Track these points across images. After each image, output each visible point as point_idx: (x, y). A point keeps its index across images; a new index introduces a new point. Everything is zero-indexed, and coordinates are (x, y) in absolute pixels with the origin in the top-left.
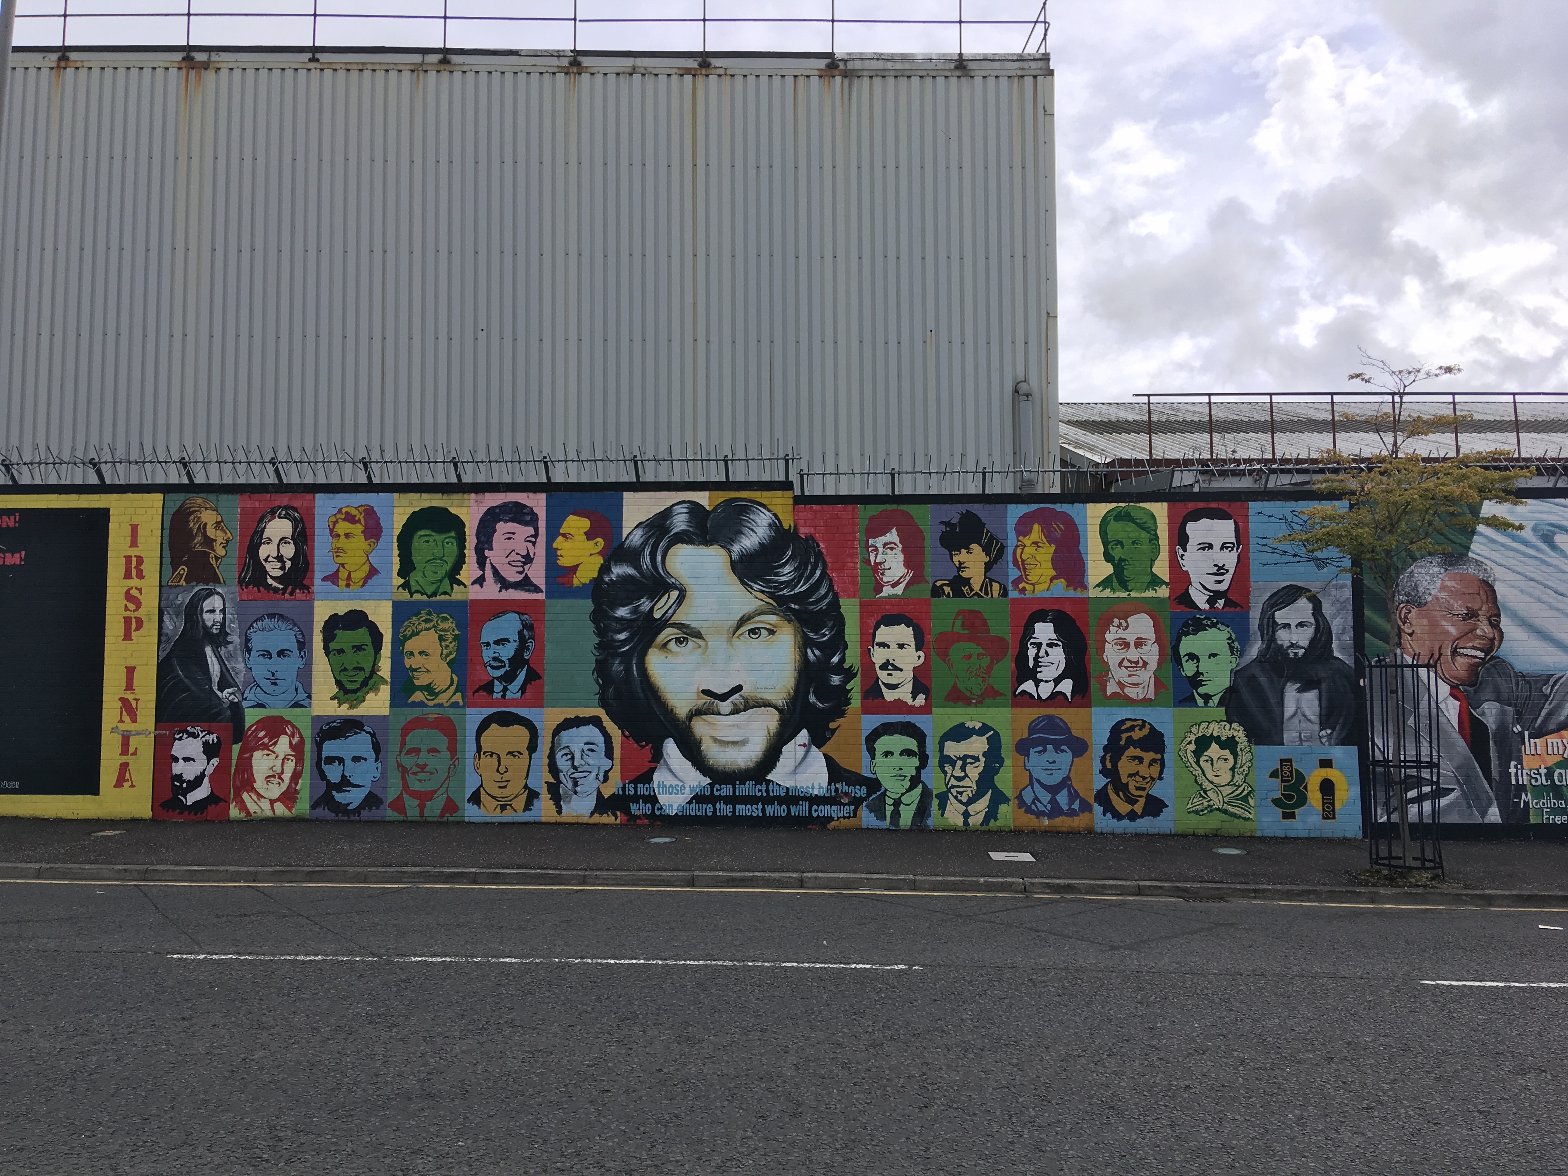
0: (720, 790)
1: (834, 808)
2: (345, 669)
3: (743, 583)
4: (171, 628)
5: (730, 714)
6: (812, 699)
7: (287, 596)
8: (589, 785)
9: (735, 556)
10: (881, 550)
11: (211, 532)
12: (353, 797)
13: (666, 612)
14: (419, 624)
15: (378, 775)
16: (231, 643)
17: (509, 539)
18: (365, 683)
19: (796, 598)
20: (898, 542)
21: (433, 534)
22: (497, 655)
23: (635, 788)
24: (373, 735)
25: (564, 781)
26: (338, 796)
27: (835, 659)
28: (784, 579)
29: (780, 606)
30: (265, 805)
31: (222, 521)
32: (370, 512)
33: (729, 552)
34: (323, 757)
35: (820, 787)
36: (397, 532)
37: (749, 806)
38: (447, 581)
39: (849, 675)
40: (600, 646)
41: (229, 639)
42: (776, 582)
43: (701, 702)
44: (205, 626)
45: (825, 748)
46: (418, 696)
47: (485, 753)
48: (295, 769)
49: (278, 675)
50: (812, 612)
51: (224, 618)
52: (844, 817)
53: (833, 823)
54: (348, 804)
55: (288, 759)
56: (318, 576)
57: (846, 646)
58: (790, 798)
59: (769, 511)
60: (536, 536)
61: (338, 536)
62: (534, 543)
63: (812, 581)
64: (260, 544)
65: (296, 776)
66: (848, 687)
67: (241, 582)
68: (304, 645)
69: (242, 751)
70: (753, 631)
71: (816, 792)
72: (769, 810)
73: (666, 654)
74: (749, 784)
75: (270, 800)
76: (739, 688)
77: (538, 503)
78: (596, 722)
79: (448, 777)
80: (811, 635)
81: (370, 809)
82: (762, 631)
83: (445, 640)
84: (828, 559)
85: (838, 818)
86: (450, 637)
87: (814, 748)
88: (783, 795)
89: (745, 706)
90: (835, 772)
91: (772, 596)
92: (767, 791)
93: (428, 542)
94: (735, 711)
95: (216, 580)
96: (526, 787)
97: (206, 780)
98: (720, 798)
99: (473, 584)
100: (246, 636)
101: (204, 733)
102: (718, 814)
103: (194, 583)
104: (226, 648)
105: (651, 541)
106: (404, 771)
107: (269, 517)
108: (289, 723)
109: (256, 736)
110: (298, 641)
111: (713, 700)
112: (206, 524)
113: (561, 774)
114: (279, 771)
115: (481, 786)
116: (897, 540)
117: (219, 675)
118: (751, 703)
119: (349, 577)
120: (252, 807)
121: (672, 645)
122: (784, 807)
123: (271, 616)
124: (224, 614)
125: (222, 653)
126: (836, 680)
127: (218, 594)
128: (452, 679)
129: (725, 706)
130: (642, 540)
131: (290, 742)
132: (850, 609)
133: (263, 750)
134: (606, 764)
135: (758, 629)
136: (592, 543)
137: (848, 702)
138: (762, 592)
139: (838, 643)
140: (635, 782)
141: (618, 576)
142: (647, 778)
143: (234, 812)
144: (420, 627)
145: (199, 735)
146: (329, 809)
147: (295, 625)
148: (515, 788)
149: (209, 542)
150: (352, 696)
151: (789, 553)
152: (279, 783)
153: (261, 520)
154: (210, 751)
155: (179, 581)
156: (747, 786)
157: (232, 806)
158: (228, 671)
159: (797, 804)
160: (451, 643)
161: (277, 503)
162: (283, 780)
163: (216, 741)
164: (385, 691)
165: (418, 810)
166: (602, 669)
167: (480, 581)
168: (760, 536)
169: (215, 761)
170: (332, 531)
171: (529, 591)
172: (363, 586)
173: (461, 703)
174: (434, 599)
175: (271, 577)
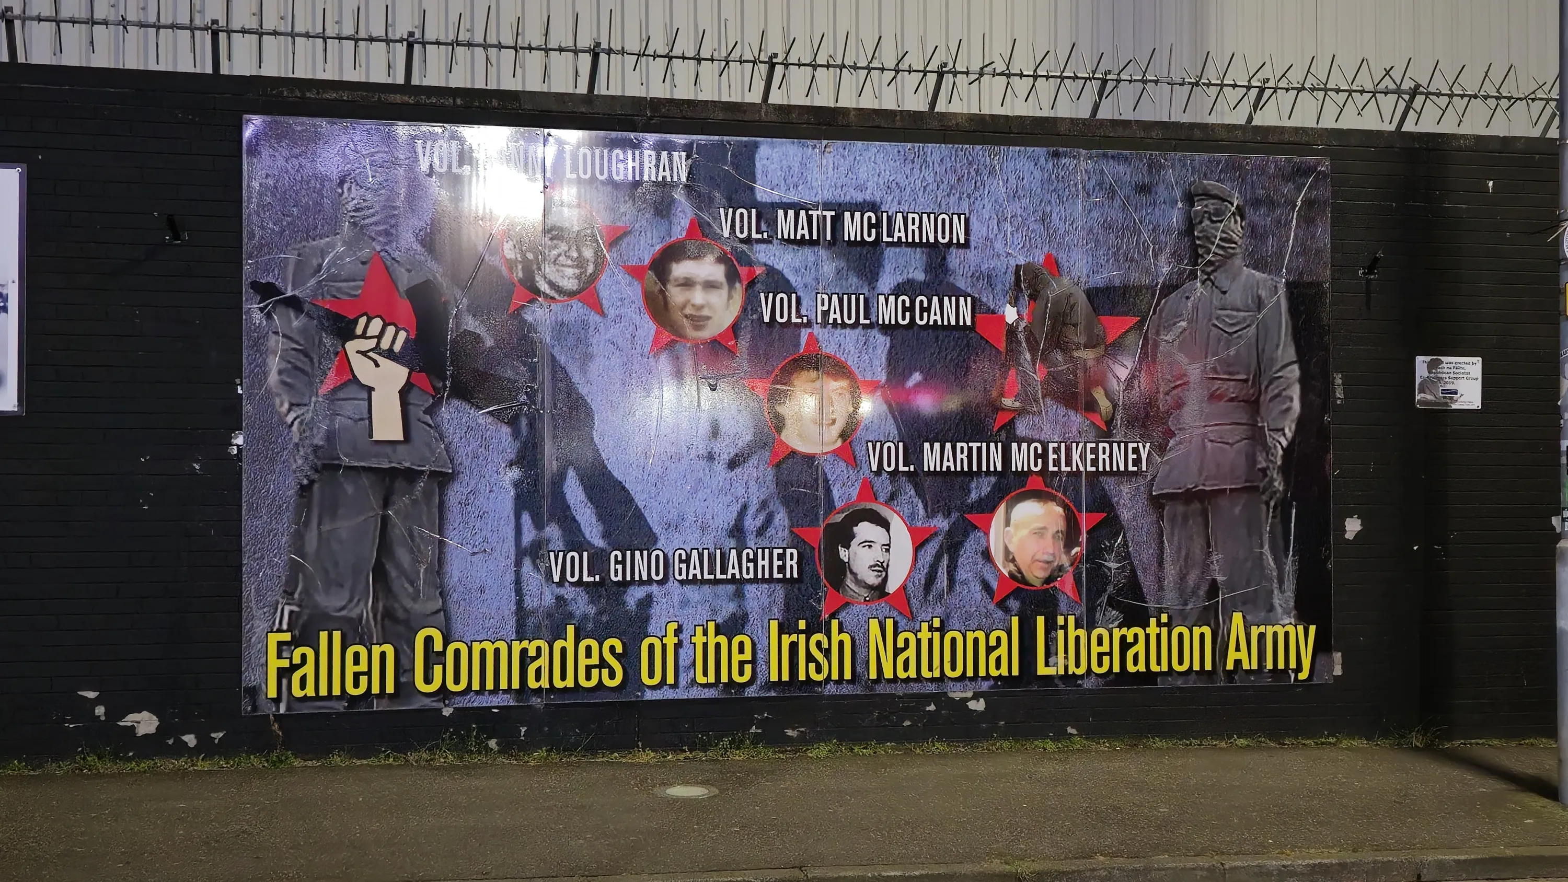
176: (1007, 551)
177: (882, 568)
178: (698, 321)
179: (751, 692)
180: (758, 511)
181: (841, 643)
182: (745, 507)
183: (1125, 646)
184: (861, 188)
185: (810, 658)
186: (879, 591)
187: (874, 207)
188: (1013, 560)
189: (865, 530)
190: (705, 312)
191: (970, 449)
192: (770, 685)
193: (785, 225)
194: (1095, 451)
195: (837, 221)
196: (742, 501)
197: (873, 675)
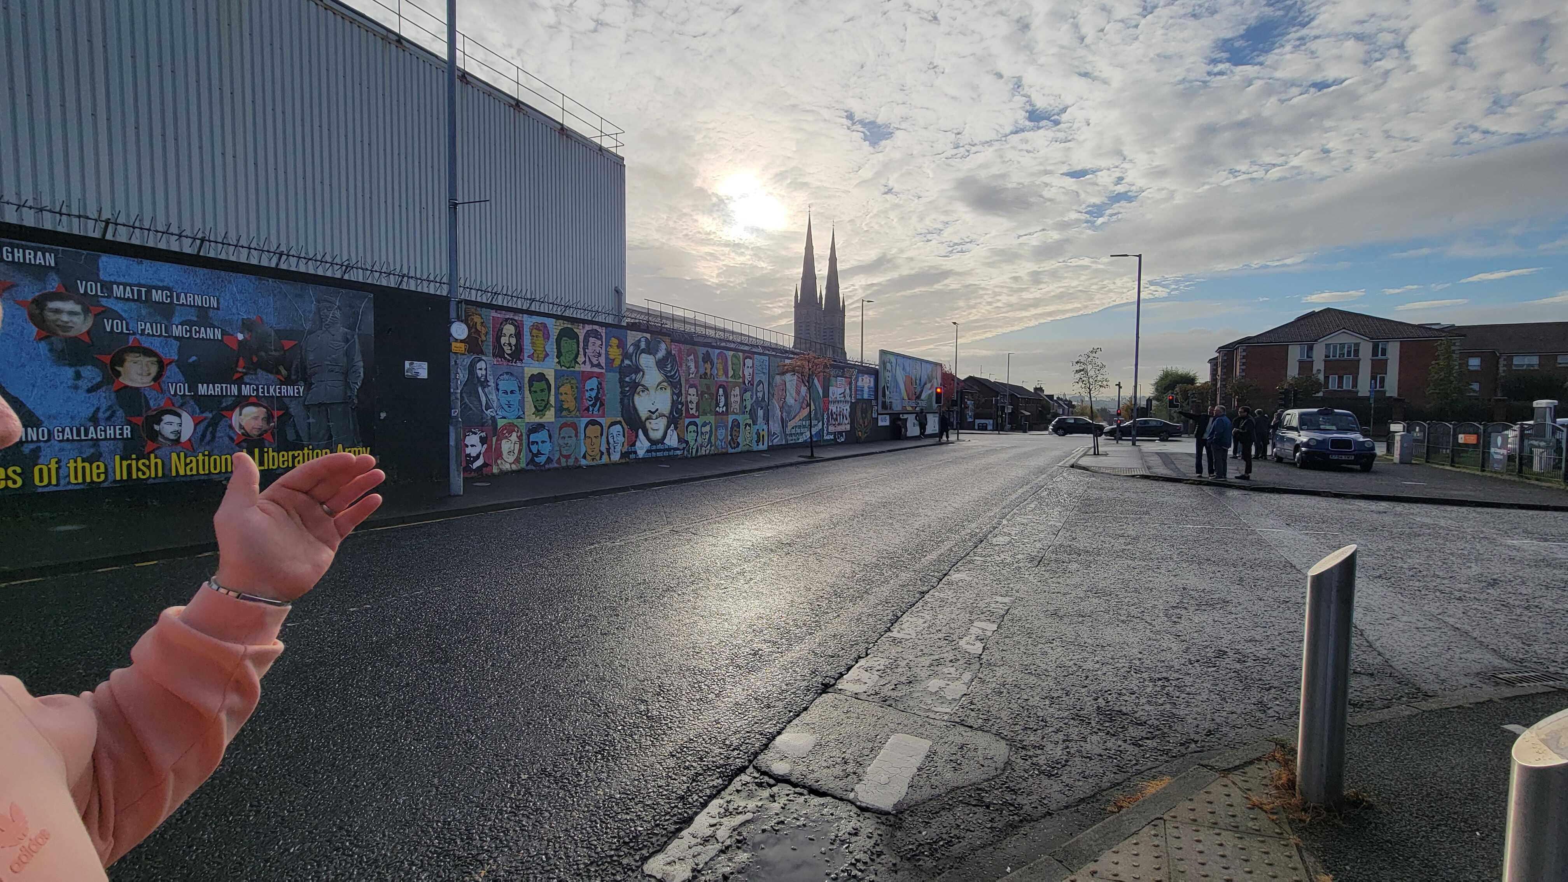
0: (652, 447)
1: (679, 451)
2: (537, 400)
3: (659, 370)
5: (654, 420)
6: (674, 414)
7: (513, 363)
9: (657, 360)
10: (690, 361)
13: (639, 380)
14: (564, 380)
15: (551, 449)
17: (593, 345)
19: (671, 377)
21: (568, 340)
22: (590, 395)
23: (631, 449)
24: (548, 431)
25: (611, 447)
26: (537, 460)
27: (680, 399)
28: (668, 369)
29: (667, 379)
30: (507, 464)
33: (655, 358)
34: (530, 441)
35: (676, 444)
36: (555, 337)
37: (660, 453)
38: (573, 362)
41: (489, 384)
42: (666, 371)
43: (647, 415)
47: (587, 437)
48: (519, 448)
49: (510, 403)
50: (674, 382)
51: (486, 373)
52: (681, 454)
53: (677, 457)
54: (540, 462)
55: (516, 443)
57: (682, 395)
59: (665, 344)
60: (602, 345)
61: (533, 336)
62: (601, 348)
63: (675, 371)
64: (501, 336)
66: (682, 409)
67: (493, 355)
70: (661, 389)
73: (639, 396)
74: (660, 445)
75: (510, 462)
76: (658, 410)
79: (575, 448)
80: (674, 390)
81: (549, 464)
82: (664, 388)
83: (573, 388)
84: (678, 363)
87: (674, 431)
88: (668, 448)
89: (659, 416)
90: (679, 439)
91: (665, 376)
93: (566, 343)
94: (656, 418)
96: (600, 450)
97: (482, 456)
98: (652, 450)
99: (582, 364)
100: (496, 383)
101: (480, 433)
102: (652, 456)
103: (472, 354)
104: (488, 388)
105: (635, 352)
106: (560, 446)
107: (505, 323)
108: (516, 426)
109: (502, 433)
110: (519, 386)
111: (650, 414)
112: (476, 323)
113: (610, 444)
114: (513, 449)
115: (586, 451)
116: (693, 358)
117: (485, 402)
119: (538, 357)
120: (502, 466)
121: (641, 393)
125: (486, 391)
127: (483, 360)
128: (575, 405)
130: (632, 351)
131: (517, 435)
133: (506, 439)
134: (623, 439)
136: (618, 350)
137: (682, 414)
138: (663, 374)
139: (680, 393)
140: (631, 446)
141: (626, 364)
143: (495, 470)
145: (477, 433)
146: (533, 465)
147: (517, 378)
150: (540, 413)
151: (670, 360)
152: (513, 455)
153: (501, 324)
157: (494, 467)
158: (489, 400)
159: (670, 451)
161: (508, 317)
162: (515, 453)
163: (485, 436)
165: (565, 463)
166: (622, 402)
168: (663, 353)
170: (530, 333)
171: (600, 368)
172: (543, 361)
173: (579, 416)
174: (569, 369)
175: (507, 354)
176: (240, 425)
177: (179, 433)
178: (66, 327)
179: (105, 485)
180: (107, 410)
181: (156, 463)
182: (98, 409)
183: (294, 457)
184: (162, 281)
185: (138, 469)
186: (177, 441)
187: (168, 289)
188: (244, 428)
189: (167, 418)
190: (70, 324)
191: (222, 387)
192: (115, 481)
193: (118, 291)
194: (280, 389)
195: (149, 293)
196: (96, 406)
197: (174, 474)
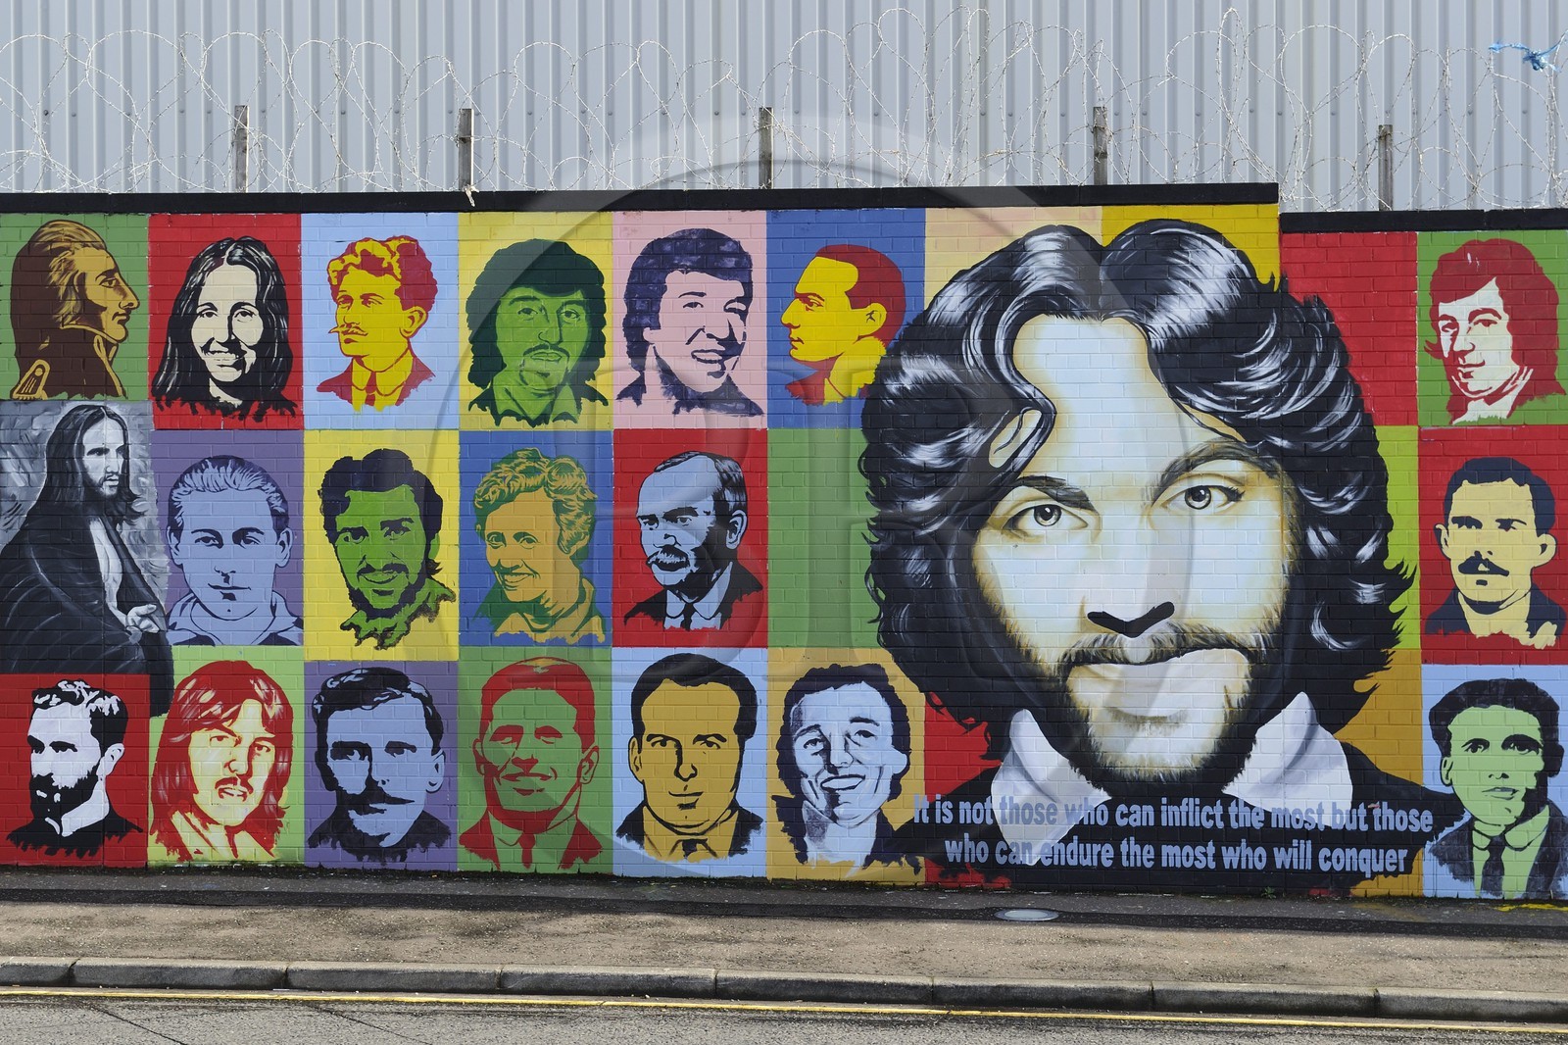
0: (1128, 815)
1: (1365, 853)
2: (369, 569)
3: (1175, 396)
4: (21, 484)
5: (1148, 662)
6: (1318, 631)
7: (249, 419)
8: (862, 804)
9: (1158, 340)
10: (1464, 324)
11: (95, 292)
12: (390, 824)
13: (1016, 455)
14: (515, 478)
15: (439, 779)
16: (141, 514)
17: (692, 305)
18: (408, 596)
19: (1283, 426)
20: (1500, 308)
21: (539, 295)
22: (671, 541)
23: (955, 811)
24: (426, 701)
25: (812, 796)
26: (364, 823)
27: (1367, 551)
28: (1258, 386)
29: (1250, 442)
30: (217, 835)
31: (116, 269)
32: (412, 255)
33: (1146, 330)
34: (330, 741)
35: (1336, 811)
36: (467, 287)
37: (1188, 849)
38: (567, 393)
39: (1396, 583)
40: (879, 525)
41: (137, 506)
42: (1241, 392)
43: (1087, 638)
44: (90, 485)
45: (1348, 732)
46: (514, 624)
47: (650, 737)
48: (275, 766)
49: (234, 581)
50: (1317, 455)
51: (126, 466)
52: (1386, 873)
53: (1363, 884)
54: (382, 838)
55: (260, 748)
56: (311, 379)
57: (1388, 525)
58: (1272, 834)
59: (1228, 245)
60: (747, 299)
61: (348, 299)
62: (743, 315)
63: (1317, 391)
64: (193, 316)
65: (277, 781)
66: (1394, 608)
67: (157, 392)
68: (284, 521)
69: (168, 732)
70: (1194, 494)
71: (1327, 821)
72: (1230, 856)
73: (1016, 541)
74: (1189, 804)
75: (227, 828)
76: (1165, 610)
77: (748, 230)
78: (873, 677)
79: (578, 784)
80: (1317, 501)
81: (425, 847)
82: (1215, 493)
83: (566, 511)
84: (1351, 345)
85: (1374, 874)
86: (575, 503)
87: (1321, 731)
88: (1258, 826)
89: (1179, 646)
90: (1368, 782)
91: (1234, 421)
92: (1225, 817)
93: (528, 311)
94: (1160, 656)
95: (109, 388)
96: (734, 806)
97: (100, 789)
98: (1128, 831)
99: (621, 396)
100: (171, 501)
101: (93, 695)
102: (1125, 863)
103: (64, 395)
104: (131, 524)
105: (983, 310)
106: (490, 773)
107: (210, 261)
108: (260, 674)
109: (195, 702)
110: (274, 513)
111: (1113, 634)
112: (83, 275)
113: (805, 782)
114: (243, 770)
115: (645, 803)
116: (1498, 304)
117: (119, 578)
118: (1192, 640)
119: (372, 385)
120: (190, 840)
121: (1029, 522)
122: (1260, 850)
123: (220, 461)
124: (126, 458)
125: (124, 535)
126: (1368, 593)
127: (113, 416)
128: (581, 588)
129: (1136, 647)
130: (964, 307)
131: (264, 715)
132: (1398, 447)
133: (210, 728)
134: (896, 761)
135: (1207, 488)
136: (862, 312)
137: (1392, 638)
138: (1214, 413)
139: (1374, 518)
140: (955, 797)
141: (917, 381)
142: (979, 790)
143: (157, 852)
144: (515, 485)
145: (82, 699)
146: (343, 846)
147: (268, 479)
148: (712, 806)
149: (91, 312)
150: (381, 624)
151: (1270, 332)
152: (244, 795)
153: (194, 268)
154: (105, 729)
155: (34, 391)
156: (1184, 808)
157: (152, 838)
158: (138, 572)
159: (1288, 845)
160: (578, 516)
161: (225, 234)
162: (251, 789)
163: (116, 709)
164: (450, 613)
165: (519, 851)
166: (884, 569)
167: (635, 391)
168: (1210, 297)
169: (116, 750)
170: (335, 290)
171: (733, 411)
172: (399, 401)
173: (602, 638)
174: (542, 427)
175: (220, 384)
